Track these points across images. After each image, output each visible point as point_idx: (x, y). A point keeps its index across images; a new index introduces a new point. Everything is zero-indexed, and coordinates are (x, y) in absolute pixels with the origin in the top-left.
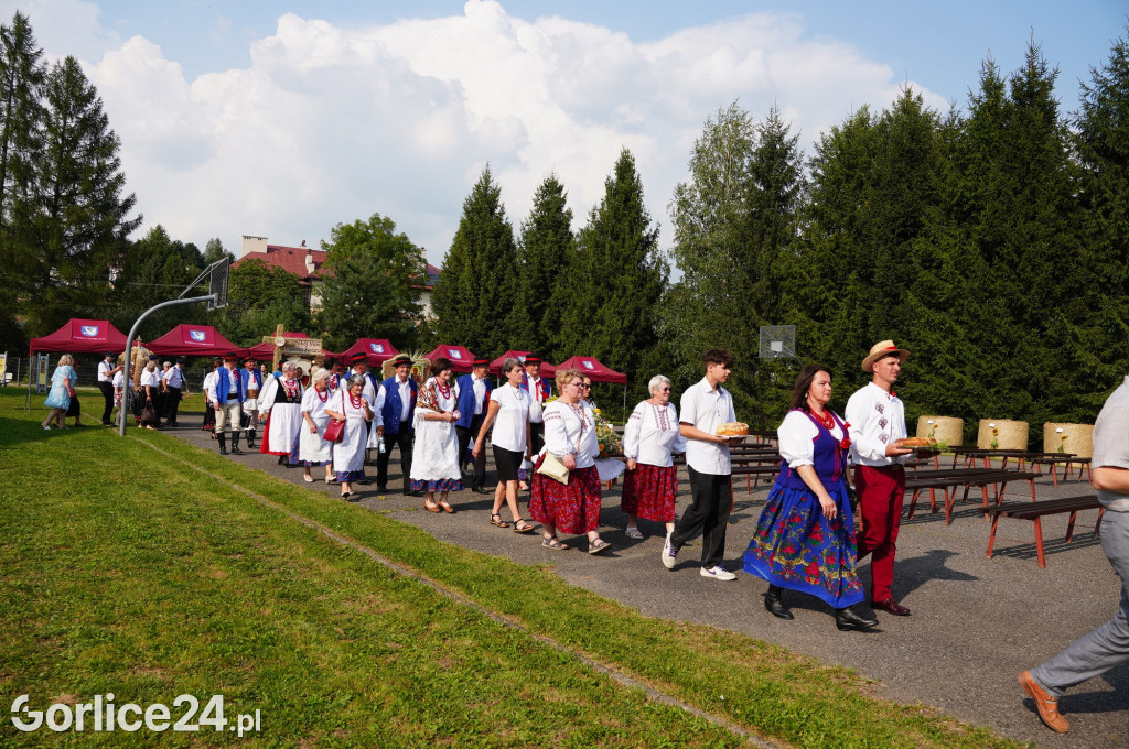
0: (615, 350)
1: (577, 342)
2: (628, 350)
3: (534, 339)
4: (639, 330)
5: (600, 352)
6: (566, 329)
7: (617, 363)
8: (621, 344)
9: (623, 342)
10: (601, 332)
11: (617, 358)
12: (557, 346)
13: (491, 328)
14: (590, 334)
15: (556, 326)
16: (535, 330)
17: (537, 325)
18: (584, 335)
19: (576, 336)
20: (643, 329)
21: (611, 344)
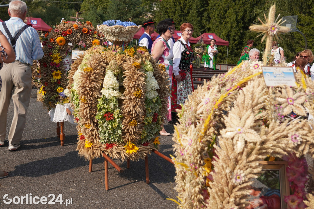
0: (232, 30)
1: (217, 27)
2: (239, 30)
3: (199, 26)
4: (246, 21)
5: (227, 31)
6: (213, 21)
7: (234, 36)
8: (236, 27)
9: (237, 26)
10: (228, 22)
11: (234, 34)
12: (209, 29)
13: (181, 21)
14: (224, 23)
15: (209, 19)
16: (200, 22)
17: (201, 19)
18: (221, 23)
19: (217, 23)
20: (249, 20)
21: (232, 27)
